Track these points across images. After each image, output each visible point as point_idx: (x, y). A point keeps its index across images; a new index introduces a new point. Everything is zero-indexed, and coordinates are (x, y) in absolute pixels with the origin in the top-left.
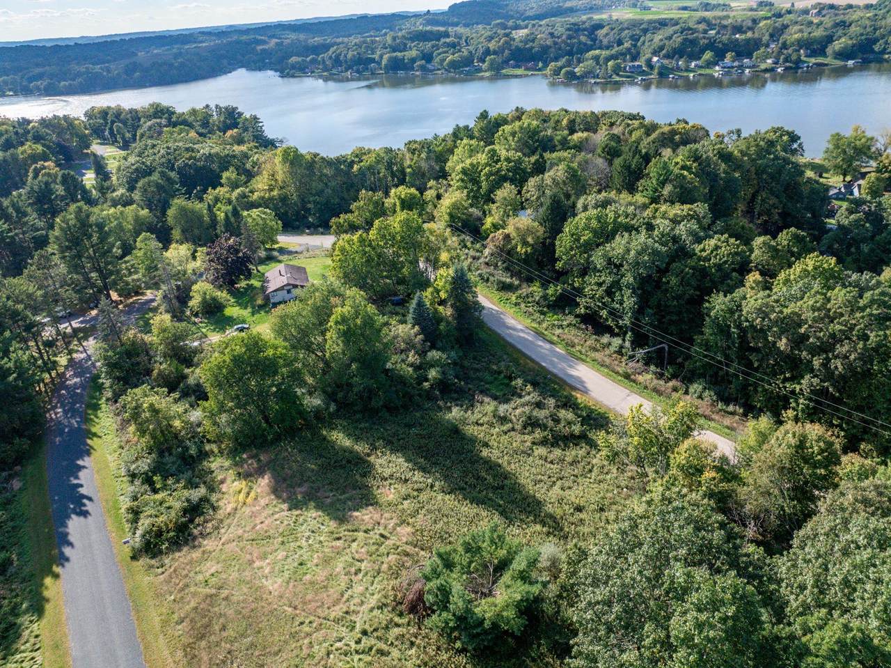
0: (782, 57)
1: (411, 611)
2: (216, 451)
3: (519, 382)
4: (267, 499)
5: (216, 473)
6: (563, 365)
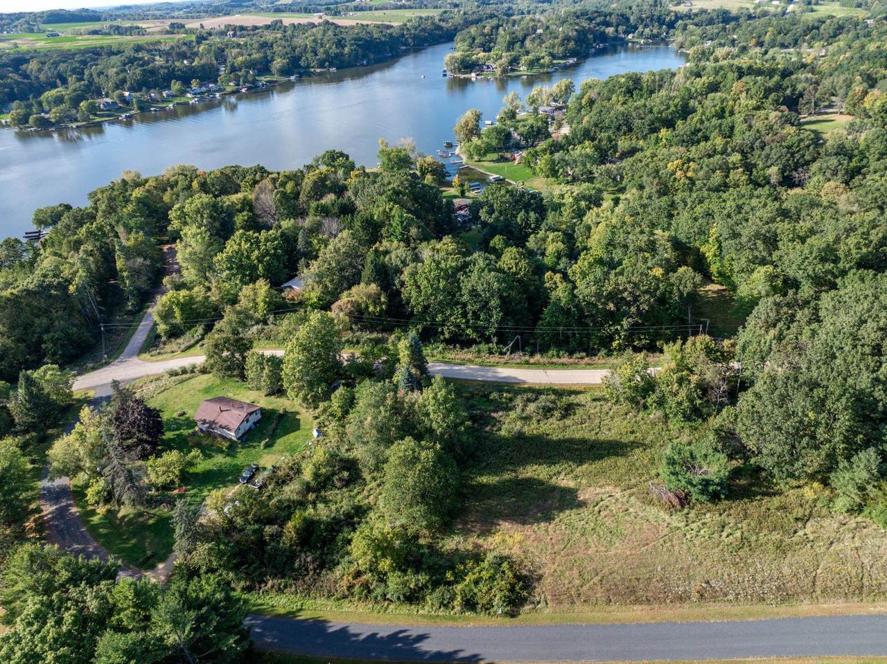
0: (240, 80)
1: (683, 506)
2: (431, 541)
3: (494, 395)
4: (529, 529)
5: (461, 547)
6: (490, 374)
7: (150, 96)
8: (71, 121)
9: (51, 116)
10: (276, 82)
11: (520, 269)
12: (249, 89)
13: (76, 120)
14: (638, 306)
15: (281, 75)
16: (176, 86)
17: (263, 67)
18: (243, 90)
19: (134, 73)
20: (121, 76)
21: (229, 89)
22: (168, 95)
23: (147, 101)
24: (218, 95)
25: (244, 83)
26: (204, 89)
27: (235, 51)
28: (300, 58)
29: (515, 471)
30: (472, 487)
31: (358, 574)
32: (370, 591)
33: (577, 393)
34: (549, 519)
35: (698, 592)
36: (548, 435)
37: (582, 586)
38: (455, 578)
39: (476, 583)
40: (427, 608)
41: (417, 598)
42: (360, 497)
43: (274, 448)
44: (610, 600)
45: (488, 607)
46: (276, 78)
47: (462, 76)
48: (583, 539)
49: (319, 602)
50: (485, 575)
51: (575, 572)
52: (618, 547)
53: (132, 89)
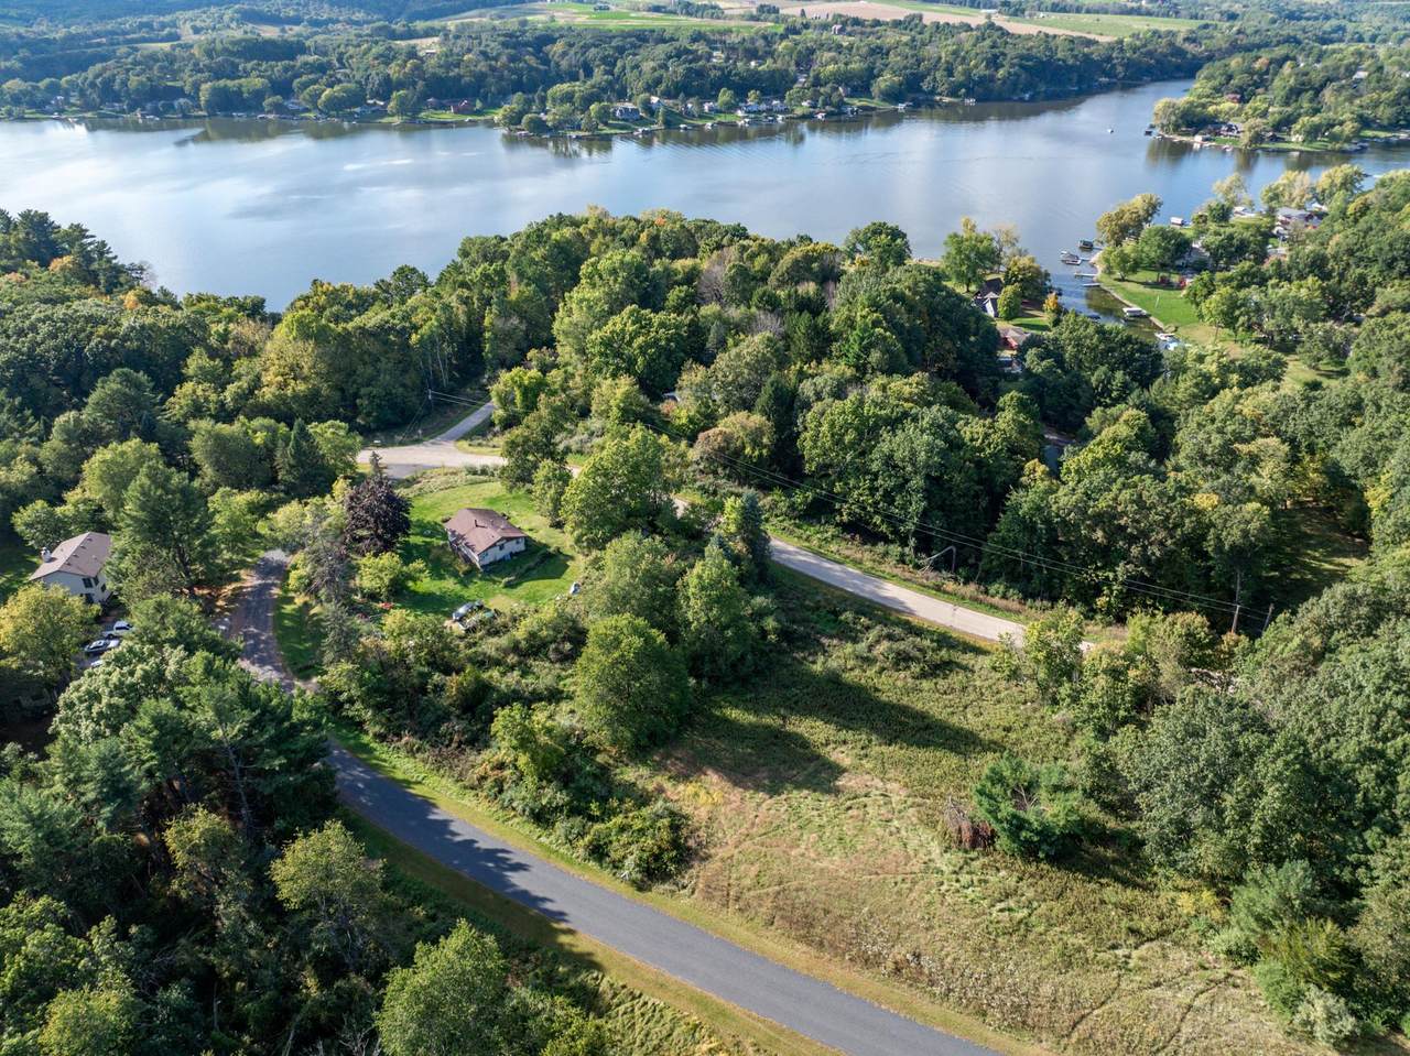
0: (821, 99)
1: (974, 845)
2: (611, 762)
3: (848, 616)
4: (736, 794)
5: (640, 784)
6: (869, 587)
7: (686, 107)
8: (573, 129)
9: (548, 118)
10: (874, 109)
11: (989, 445)
12: (829, 114)
13: (579, 128)
14: (1145, 548)
15: (884, 100)
16: (725, 96)
17: (861, 84)
18: (819, 116)
19: (677, 70)
20: (656, 74)
21: (799, 111)
22: (711, 109)
23: (680, 114)
24: (780, 117)
25: (825, 104)
26: (763, 107)
27: (827, 55)
28: (923, 77)
29: (784, 718)
30: (711, 717)
31: (501, 766)
32: (501, 791)
33: (978, 651)
34: (774, 791)
35: (896, 963)
36: (877, 690)
37: (749, 890)
38: (603, 813)
39: (622, 829)
40: (552, 838)
41: (547, 821)
42: (568, 681)
43: (515, 591)
44: (772, 923)
45: (617, 865)
46: (875, 103)
47: (1177, 139)
48: (798, 833)
49: (444, 781)
50: (638, 824)
51: (754, 870)
52: (835, 862)
53: (667, 94)
